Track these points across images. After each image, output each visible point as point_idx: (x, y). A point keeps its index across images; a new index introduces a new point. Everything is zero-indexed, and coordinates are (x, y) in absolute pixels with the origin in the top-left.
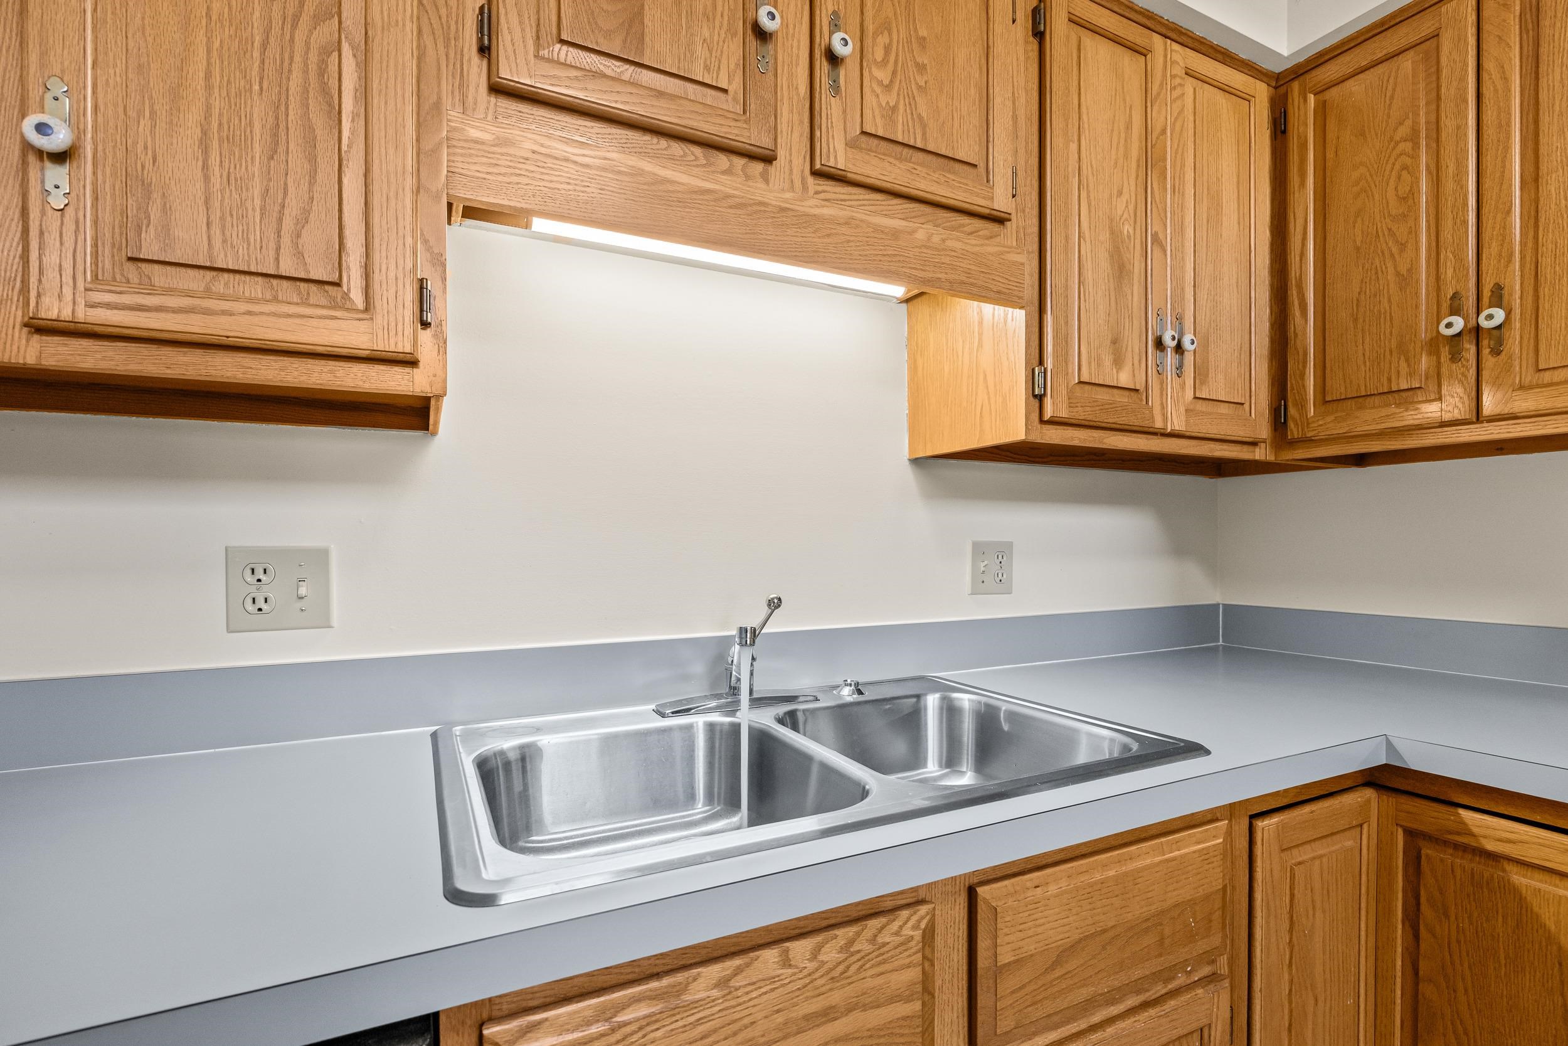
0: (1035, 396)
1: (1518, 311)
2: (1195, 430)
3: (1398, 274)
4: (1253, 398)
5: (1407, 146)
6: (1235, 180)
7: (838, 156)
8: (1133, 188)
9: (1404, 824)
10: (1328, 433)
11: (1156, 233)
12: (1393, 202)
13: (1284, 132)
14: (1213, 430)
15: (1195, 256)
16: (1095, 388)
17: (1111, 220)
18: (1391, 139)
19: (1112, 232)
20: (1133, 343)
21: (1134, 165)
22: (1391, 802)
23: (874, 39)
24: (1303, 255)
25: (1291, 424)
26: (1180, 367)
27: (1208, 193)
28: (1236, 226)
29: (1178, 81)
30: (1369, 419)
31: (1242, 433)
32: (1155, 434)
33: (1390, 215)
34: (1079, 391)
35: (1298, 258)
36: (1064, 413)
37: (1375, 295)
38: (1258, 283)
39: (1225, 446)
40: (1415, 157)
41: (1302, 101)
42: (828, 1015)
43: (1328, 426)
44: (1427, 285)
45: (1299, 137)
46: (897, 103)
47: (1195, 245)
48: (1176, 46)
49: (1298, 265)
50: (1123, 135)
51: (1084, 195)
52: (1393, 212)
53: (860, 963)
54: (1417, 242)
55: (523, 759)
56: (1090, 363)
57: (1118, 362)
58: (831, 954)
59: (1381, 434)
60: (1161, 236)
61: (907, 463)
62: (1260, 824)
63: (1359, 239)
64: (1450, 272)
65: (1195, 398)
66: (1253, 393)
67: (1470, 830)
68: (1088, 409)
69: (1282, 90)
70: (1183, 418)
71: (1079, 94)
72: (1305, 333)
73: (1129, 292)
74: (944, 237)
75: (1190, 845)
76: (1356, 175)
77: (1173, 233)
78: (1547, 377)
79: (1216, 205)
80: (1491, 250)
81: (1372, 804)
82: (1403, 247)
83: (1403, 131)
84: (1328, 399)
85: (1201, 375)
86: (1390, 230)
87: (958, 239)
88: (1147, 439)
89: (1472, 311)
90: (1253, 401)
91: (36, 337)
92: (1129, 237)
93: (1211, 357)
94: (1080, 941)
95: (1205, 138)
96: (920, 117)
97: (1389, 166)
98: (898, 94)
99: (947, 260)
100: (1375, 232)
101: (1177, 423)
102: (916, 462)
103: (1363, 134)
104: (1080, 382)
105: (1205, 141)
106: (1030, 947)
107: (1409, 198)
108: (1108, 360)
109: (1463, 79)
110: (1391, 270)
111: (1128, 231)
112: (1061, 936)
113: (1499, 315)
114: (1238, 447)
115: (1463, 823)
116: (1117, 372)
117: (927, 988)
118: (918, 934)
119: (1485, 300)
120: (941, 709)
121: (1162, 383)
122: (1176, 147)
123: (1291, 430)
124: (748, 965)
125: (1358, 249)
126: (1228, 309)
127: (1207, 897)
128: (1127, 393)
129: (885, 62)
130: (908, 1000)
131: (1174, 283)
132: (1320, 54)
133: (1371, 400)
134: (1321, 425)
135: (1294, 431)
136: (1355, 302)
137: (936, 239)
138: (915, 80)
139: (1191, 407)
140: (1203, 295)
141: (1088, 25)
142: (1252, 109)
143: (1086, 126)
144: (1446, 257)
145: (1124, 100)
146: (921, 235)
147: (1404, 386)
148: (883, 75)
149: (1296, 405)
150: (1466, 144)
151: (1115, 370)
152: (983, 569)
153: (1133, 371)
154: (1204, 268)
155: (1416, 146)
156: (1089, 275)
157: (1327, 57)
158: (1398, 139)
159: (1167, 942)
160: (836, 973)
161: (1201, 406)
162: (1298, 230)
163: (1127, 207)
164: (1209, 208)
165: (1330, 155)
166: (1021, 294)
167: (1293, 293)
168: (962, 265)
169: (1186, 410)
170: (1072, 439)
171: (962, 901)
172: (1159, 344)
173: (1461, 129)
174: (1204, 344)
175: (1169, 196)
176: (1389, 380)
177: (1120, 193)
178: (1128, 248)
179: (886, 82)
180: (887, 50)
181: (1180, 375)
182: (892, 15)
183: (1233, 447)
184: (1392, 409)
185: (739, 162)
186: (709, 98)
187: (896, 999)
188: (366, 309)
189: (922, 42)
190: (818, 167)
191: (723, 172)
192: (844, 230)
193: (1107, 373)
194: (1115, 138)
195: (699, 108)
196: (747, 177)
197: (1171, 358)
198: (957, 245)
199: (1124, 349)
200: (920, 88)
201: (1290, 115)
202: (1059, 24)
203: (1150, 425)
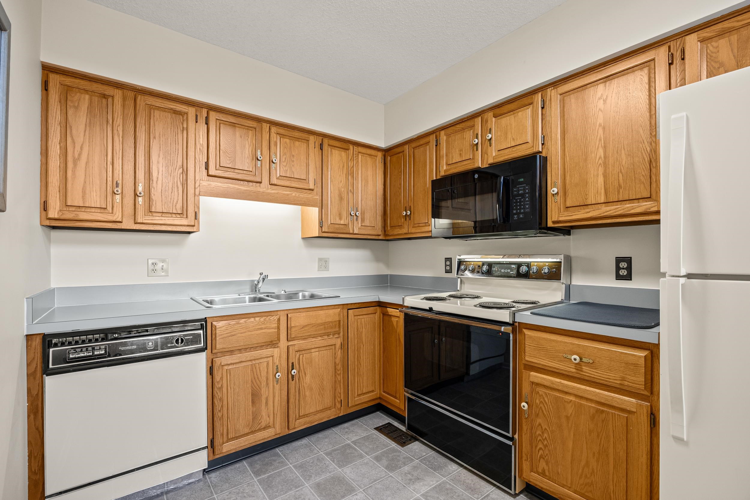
0: (321, 227)
2: (362, 233)
3: (399, 200)
5: (400, 173)
7: (274, 181)
8: (344, 180)
9: (382, 312)
10: (390, 234)
11: (350, 190)
12: (399, 184)
13: (385, 163)
14: (366, 233)
15: (361, 194)
16: (334, 225)
17: (339, 188)
18: (398, 171)
19: (339, 191)
20: (344, 214)
21: (345, 175)
23: (283, 157)
25: (386, 231)
26: (357, 219)
27: (365, 179)
28: (372, 186)
29: (357, 154)
30: (397, 231)
31: (374, 233)
33: (398, 187)
34: (331, 225)
35: (387, 193)
36: (327, 230)
38: (379, 199)
39: (371, 236)
42: (262, 329)
44: (403, 204)
45: (387, 165)
46: (288, 169)
47: (361, 192)
48: (356, 147)
49: (387, 195)
50: (342, 168)
51: (332, 183)
53: (267, 322)
56: (333, 219)
57: (340, 219)
58: (262, 320)
59: (398, 235)
60: (352, 191)
61: (301, 239)
62: (350, 310)
63: (395, 192)
64: (405, 202)
65: (361, 226)
66: (378, 224)
67: (388, 311)
68: (333, 229)
69: (385, 154)
70: (358, 230)
71: (331, 161)
72: (388, 210)
73: (343, 203)
74: (300, 194)
76: (394, 177)
77: (355, 189)
78: (415, 226)
79: (367, 181)
80: (410, 198)
81: (378, 309)
82: (400, 195)
83: (400, 170)
84: (391, 226)
85: (363, 220)
86: (398, 191)
87: (302, 195)
88: (350, 235)
90: (377, 226)
92: (343, 191)
93: (365, 216)
94: (307, 325)
95: (364, 167)
96: (293, 171)
97: (398, 177)
98: (288, 167)
99: (299, 199)
101: (356, 232)
102: (303, 238)
103: (395, 169)
104: (331, 223)
106: (297, 324)
108: (338, 219)
109: (407, 162)
112: (304, 323)
113: (409, 212)
114: (375, 236)
117: (278, 328)
118: (277, 319)
119: (409, 209)
121: (352, 223)
122: (356, 170)
125: (395, 194)
126: (370, 205)
127: (336, 321)
128: (343, 225)
129: (285, 161)
130: (275, 329)
131: (355, 200)
132: (390, 148)
133: (396, 227)
134: (389, 232)
135: (386, 233)
136: (394, 206)
137: (297, 195)
140: (363, 202)
141: (333, 146)
142: (377, 159)
144: (405, 199)
145: (342, 161)
146: (294, 194)
147: (400, 225)
148: (285, 164)
149: (386, 227)
150: (407, 176)
151: (340, 221)
152: (321, 265)
153: (345, 221)
154: (363, 196)
156: (333, 200)
159: (326, 328)
160: (263, 323)
161: (363, 227)
163: (343, 184)
164: (365, 183)
166: (317, 205)
169: (359, 229)
170: (331, 235)
171: (286, 316)
174: (363, 213)
175: (354, 181)
176: (398, 223)
177: (341, 182)
178: (343, 193)
179: (285, 165)
180: (285, 159)
181: (357, 221)
182: (286, 151)
183: (373, 236)
184: (399, 230)
185: (254, 184)
186: (248, 173)
187: (273, 328)
188: (187, 218)
189: (293, 156)
190: (270, 184)
191: (251, 186)
192: (277, 195)
193: (338, 221)
194: (340, 170)
195: (246, 175)
196: (256, 187)
197: (355, 217)
198: (302, 196)
199: (342, 216)
200: (293, 165)
201: (386, 160)
202: (326, 147)
203: (349, 232)
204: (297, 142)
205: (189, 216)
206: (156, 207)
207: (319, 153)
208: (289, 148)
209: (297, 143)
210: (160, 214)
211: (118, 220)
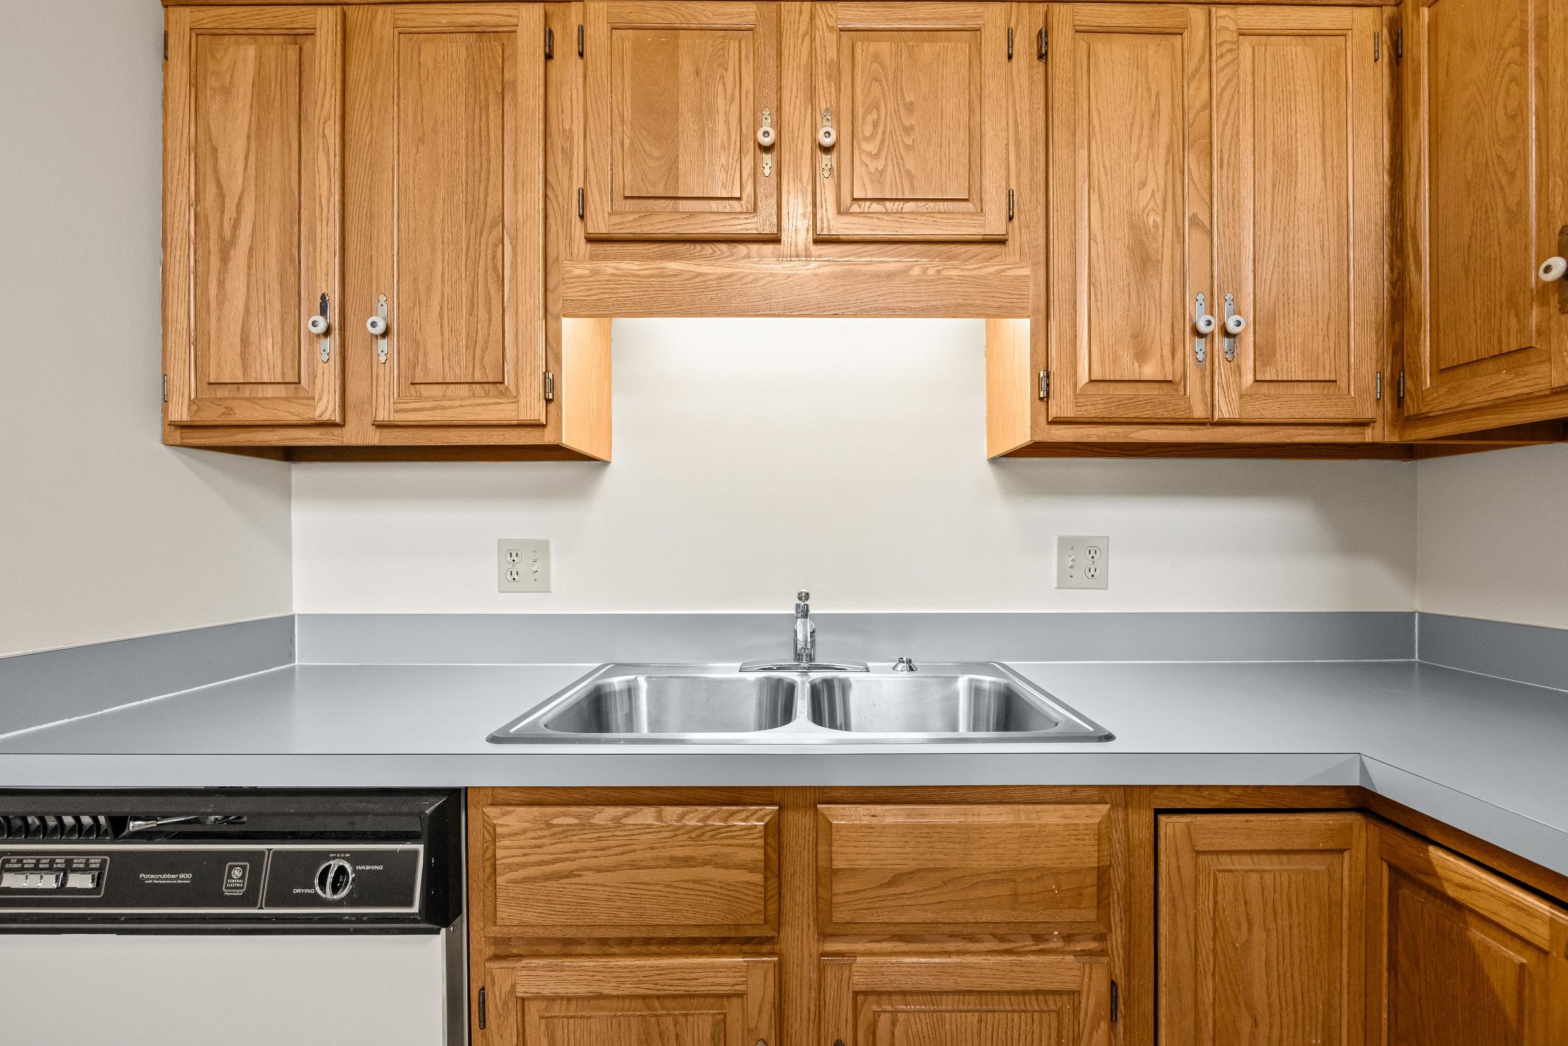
0: (1041, 399)
2: (1256, 416)
3: (1507, 210)
4: (1353, 373)
5: (1515, 53)
6: (1318, 131)
7: (830, 225)
8: (1162, 175)
9: (1388, 858)
10: (1442, 407)
11: (1195, 216)
12: (1502, 121)
13: (1401, 56)
14: (1284, 414)
15: (1254, 228)
16: (1110, 384)
17: (1131, 215)
18: (1499, 47)
19: (1132, 226)
20: (1161, 331)
21: (1163, 151)
23: (864, 119)
25: (1409, 399)
26: (1230, 352)
27: (1274, 156)
28: (1320, 183)
29: (1228, 47)
30: (1482, 389)
31: (1332, 415)
32: (1197, 425)
33: (1499, 139)
34: (1093, 389)
35: (1412, 203)
36: (1069, 412)
37: (1486, 239)
39: (1312, 430)
40: (1524, 65)
41: (1415, 18)
43: (1441, 399)
44: (1538, 218)
45: (1413, 61)
46: (886, 166)
47: (1254, 217)
48: (1225, 12)
50: (1147, 126)
51: (1095, 196)
52: (1502, 136)
54: (1526, 168)
56: (1102, 361)
57: (1141, 356)
58: (692, 821)
59: (1496, 406)
60: (1204, 218)
61: (988, 464)
62: (1164, 819)
63: (1469, 173)
64: (1558, 200)
65: (1256, 381)
66: (1353, 368)
67: (1436, 870)
68: (1101, 406)
69: (1401, 6)
70: (1236, 405)
72: (1419, 290)
74: (941, 268)
76: (1466, 96)
77: (1220, 211)
79: (1287, 164)
81: (1356, 830)
82: (1512, 175)
83: (1512, 34)
84: (1444, 365)
85: (1264, 354)
86: (1499, 157)
87: (954, 267)
88: (1191, 430)
90: (1352, 377)
91: (378, 430)
92: (1156, 226)
93: (1280, 336)
94: (916, 871)
95: (1269, 97)
96: (908, 172)
97: (1498, 79)
98: (886, 158)
99: (943, 288)
100: (1484, 161)
101: (1224, 411)
102: (994, 459)
103: (1472, 46)
104: (1091, 381)
105: (1269, 100)
106: (862, 863)
107: (1517, 117)
108: (1127, 358)
110: (1501, 206)
111: (1154, 221)
112: (897, 862)
115: (1429, 861)
116: (1140, 367)
117: (771, 868)
118: (762, 825)
121: (1205, 371)
122: (1224, 117)
123: (1408, 406)
124: (635, 813)
125: (1469, 184)
126: (1307, 276)
127: (1077, 871)
128: (1157, 385)
129: (873, 135)
130: (752, 870)
131: (1221, 263)
133: (1484, 366)
134: (1435, 399)
135: (1411, 408)
136: (1467, 249)
137: (931, 272)
138: (903, 141)
139: (1253, 391)
140: (1269, 268)
141: (1101, 29)
142: (1348, 43)
143: (1097, 129)
144: (1555, 183)
145: (1149, 90)
146: (916, 271)
147: (1515, 346)
148: (871, 147)
149: (1411, 376)
151: (1136, 365)
152: (1071, 564)
153: (1163, 362)
154: (1268, 238)
155: (1525, 50)
156: (1101, 275)
158: (1506, 45)
160: (693, 835)
161: (1264, 389)
162: (1412, 169)
163: (1150, 197)
164: (1275, 173)
165: (1442, 76)
166: (1026, 305)
167: (1409, 244)
168: (958, 289)
169: (1241, 396)
170: (1089, 436)
174: (1265, 322)
175: (1215, 172)
176: (1500, 340)
177: (1143, 185)
178: (1154, 237)
179: (875, 152)
180: (875, 125)
181: (1230, 359)
182: (879, 94)
184: (1502, 376)
185: (751, 247)
186: (728, 206)
187: (741, 866)
188: (517, 396)
189: (910, 107)
190: (817, 237)
192: (842, 282)
193: (1129, 368)
194: (1136, 132)
195: (719, 217)
197: (1221, 342)
198: (954, 273)
199: (1149, 341)
200: (908, 147)
201: (1405, 34)
202: (1061, 42)
203: (1187, 416)
204: (926, 46)
205: (522, 391)
207: (1031, 77)
208: (891, 77)
209: (927, 50)
210: (437, 391)
211: (326, 417)
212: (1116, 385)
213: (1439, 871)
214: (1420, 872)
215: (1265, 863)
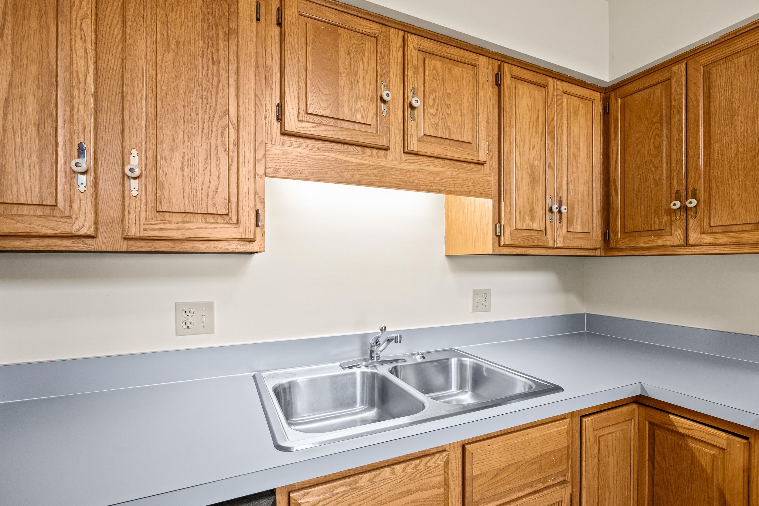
0: (497, 236)
1: (703, 201)
2: (567, 245)
3: (654, 180)
4: (594, 230)
5: (658, 125)
6: (586, 136)
7: (414, 145)
8: (539, 145)
9: (649, 420)
10: (627, 246)
11: (550, 163)
12: (652, 148)
13: (608, 113)
14: (576, 245)
15: (567, 171)
16: (522, 231)
17: (530, 160)
18: (652, 122)
19: (530, 165)
20: (540, 210)
21: (540, 135)
22: (643, 410)
23: (429, 96)
24: (616, 167)
25: (611, 241)
26: (560, 219)
27: (573, 144)
28: (586, 156)
29: (559, 97)
31: (589, 246)
32: (550, 248)
33: (651, 154)
34: (516, 233)
35: (614, 169)
36: (509, 243)
37: (645, 188)
38: (596, 180)
39: (581, 251)
40: (662, 130)
41: (615, 101)
42: (408, 492)
43: (627, 243)
44: (667, 185)
45: (614, 116)
46: (438, 121)
47: (567, 166)
48: (559, 82)
49: (614, 172)
50: (535, 123)
51: (518, 150)
52: (653, 153)
53: (421, 474)
54: (662, 167)
55: (290, 387)
56: (520, 221)
57: (533, 219)
58: (410, 470)
59: (648, 248)
60: (552, 164)
61: (445, 257)
62: (584, 420)
63: (639, 163)
64: (675, 181)
65: (567, 232)
66: (594, 228)
67: (673, 424)
68: (520, 240)
69: (608, 95)
70: (561, 240)
71: (516, 108)
72: (616, 202)
73: (538, 189)
74: (458, 173)
75: (553, 429)
76: (638, 135)
77: (557, 162)
78: (714, 230)
79: (577, 148)
80: (692, 173)
81: (636, 410)
82: (656, 168)
83: (657, 119)
84: (626, 231)
85: (570, 222)
86: (651, 161)
87: (464, 173)
88: (546, 249)
89: (684, 199)
90: (594, 231)
92: (538, 166)
93: (574, 215)
94: (506, 467)
95: (572, 120)
96: (448, 126)
97: (651, 133)
98: (439, 118)
99: (459, 182)
100: (645, 161)
101: (559, 243)
102: (448, 256)
103: (640, 118)
104: (516, 229)
105: (572, 121)
106: (486, 469)
107: (659, 148)
108: (528, 219)
109: (680, 99)
110: (652, 178)
111: (537, 163)
112: (499, 465)
113: (694, 202)
114: (588, 251)
115: (670, 420)
116: (533, 223)
117: (446, 483)
118: (442, 463)
119: (690, 195)
120: (458, 365)
121: (552, 226)
122: (559, 125)
124: (380, 474)
125: (638, 168)
126: (582, 192)
127: (560, 450)
128: (537, 232)
129: (433, 105)
130: (439, 488)
131: (558, 183)
132: (623, 81)
133: (644, 233)
134: (623, 243)
135: (612, 244)
136: (637, 190)
137: (455, 174)
138: (446, 111)
139: (566, 236)
140: (571, 187)
141: (520, 78)
142: (593, 105)
143: (519, 121)
144: (674, 175)
145: (536, 108)
146: (448, 173)
147: (657, 228)
148: (433, 111)
149: (613, 233)
150: (682, 127)
151: (531, 223)
152: (477, 301)
153: (540, 222)
154: (571, 176)
155: (662, 126)
156: (520, 183)
157: (625, 83)
158: (654, 122)
159: (543, 467)
160: (411, 477)
161: (570, 235)
162: (614, 157)
163: (537, 153)
164: (573, 150)
165: (627, 125)
166: (491, 193)
167: (612, 184)
168: (465, 184)
169: (563, 237)
171: (460, 450)
172: (551, 210)
173: (680, 120)
174: (571, 208)
175: (555, 146)
176: (651, 225)
177: (534, 148)
178: (537, 171)
179: (434, 113)
180: (434, 100)
181: (560, 222)
182: (436, 86)
183: (585, 251)
184: (652, 238)
185: (375, 151)
186: (363, 128)
187: (433, 487)
188: (238, 223)
189: (449, 95)
190: (406, 150)
191: (369, 156)
192: (417, 174)
193: (528, 225)
194: (531, 125)
195: (359, 133)
196: (378, 157)
197: (556, 216)
198: (464, 176)
199: (535, 213)
200: (448, 114)
201: (611, 106)
202: (507, 80)
203: (547, 245)
204: (456, 68)
205: (242, 221)
206: (170, 200)
207: (493, 92)
208: (441, 79)
209: (456, 70)
210: (179, 217)
211: (83, 232)
212: (523, 231)
213: (675, 424)
214: (666, 424)
215: (612, 429)
